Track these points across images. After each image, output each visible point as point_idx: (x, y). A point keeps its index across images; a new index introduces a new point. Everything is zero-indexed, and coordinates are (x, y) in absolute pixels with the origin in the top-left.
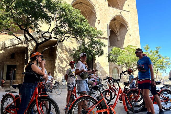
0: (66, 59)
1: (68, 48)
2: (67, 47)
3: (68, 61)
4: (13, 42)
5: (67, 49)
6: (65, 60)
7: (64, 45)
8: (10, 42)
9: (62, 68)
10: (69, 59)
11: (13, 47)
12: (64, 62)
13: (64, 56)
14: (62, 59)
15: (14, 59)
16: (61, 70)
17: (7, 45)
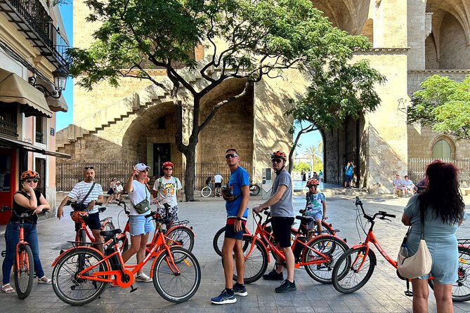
0: (276, 124)
1: (279, 95)
2: (278, 92)
3: (279, 129)
4: (155, 94)
5: (278, 98)
6: (273, 128)
7: (268, 88)
8: (149, 94)
9: (265, 147)
10: (284, 125)
11: (155, 104)
12: (271, 133)
13: (270, 118)
14: (265, 124)
15: (165, 129)
16: (263, 155)
17: (143, 102)
